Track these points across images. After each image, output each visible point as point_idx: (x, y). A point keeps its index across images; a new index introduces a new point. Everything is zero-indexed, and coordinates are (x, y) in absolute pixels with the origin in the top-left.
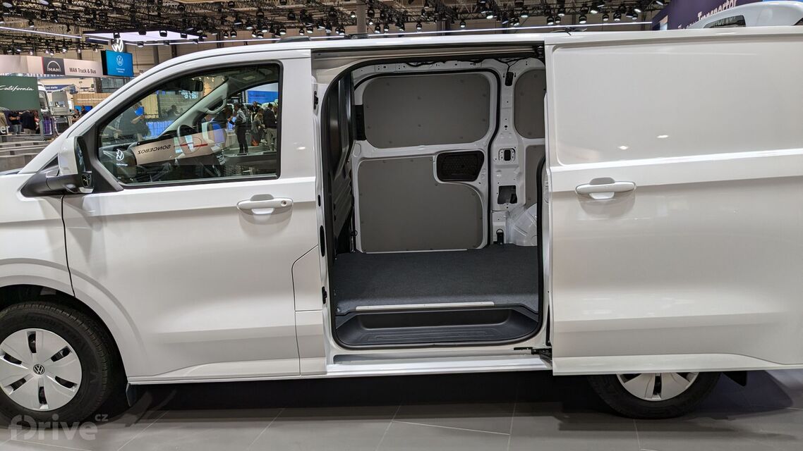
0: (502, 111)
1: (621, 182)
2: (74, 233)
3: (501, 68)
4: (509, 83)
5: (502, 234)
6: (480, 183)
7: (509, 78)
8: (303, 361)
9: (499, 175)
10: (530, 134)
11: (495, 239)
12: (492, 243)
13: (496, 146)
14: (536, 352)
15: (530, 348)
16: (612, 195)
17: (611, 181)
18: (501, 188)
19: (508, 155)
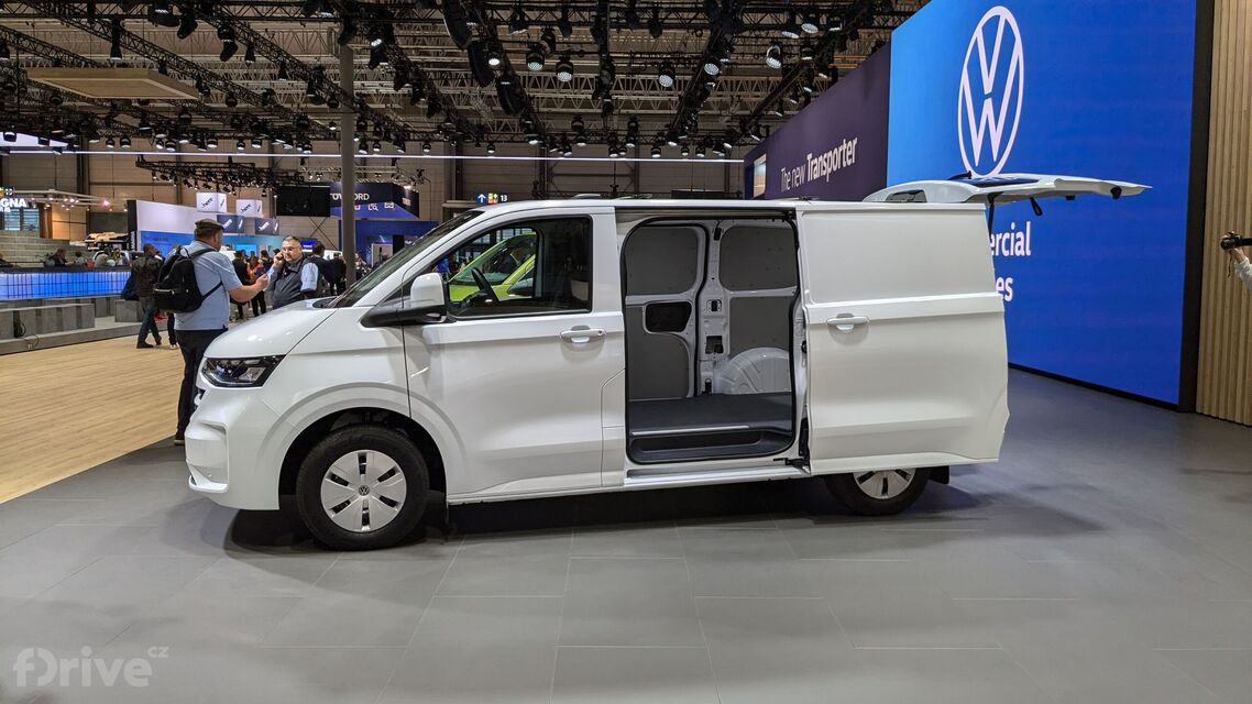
0: (710, 264)
1: (858, 317)
2: (411, 357)
3: (711, 225)
4: (716, 238)
5: (710, 383)
6: (688, 333)
7: (718, 232)
8: (604, 474)
9: (707, 325)
10: (733, 286)
11: (703, 389)
12: (699, 393)
13: (705, 298)
14: (789, 463)
15: (786, 459)
16: (852, 327)
17: (851, 316)
18: (708, 338)
19: (714, 306)
